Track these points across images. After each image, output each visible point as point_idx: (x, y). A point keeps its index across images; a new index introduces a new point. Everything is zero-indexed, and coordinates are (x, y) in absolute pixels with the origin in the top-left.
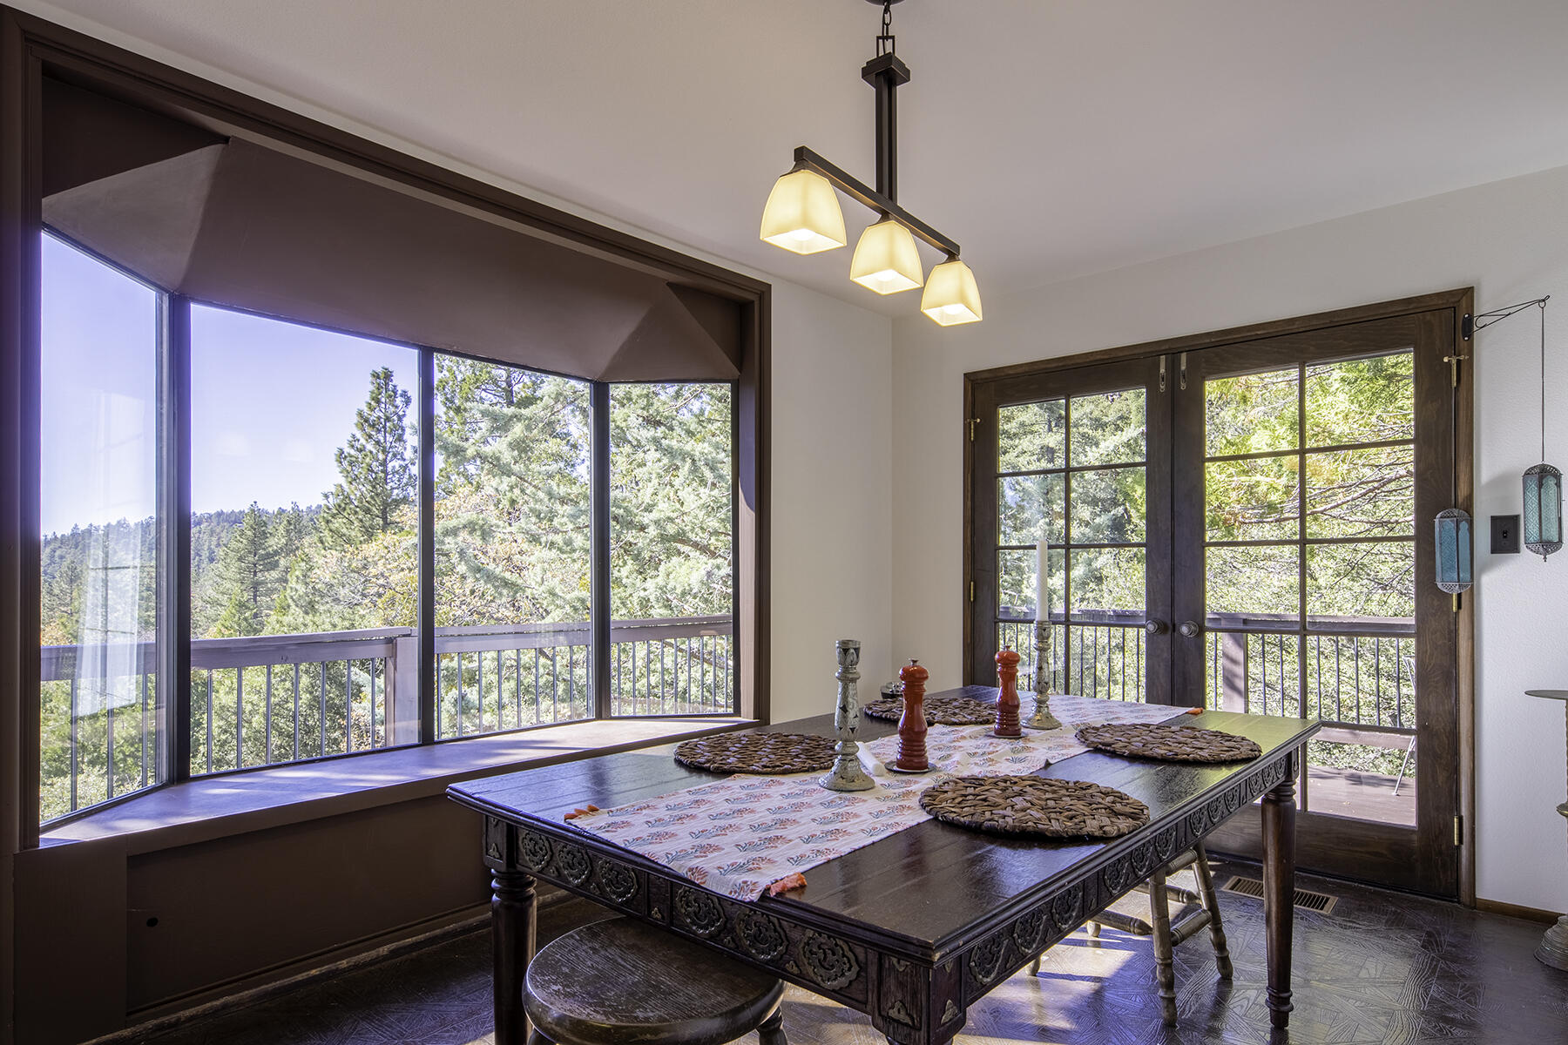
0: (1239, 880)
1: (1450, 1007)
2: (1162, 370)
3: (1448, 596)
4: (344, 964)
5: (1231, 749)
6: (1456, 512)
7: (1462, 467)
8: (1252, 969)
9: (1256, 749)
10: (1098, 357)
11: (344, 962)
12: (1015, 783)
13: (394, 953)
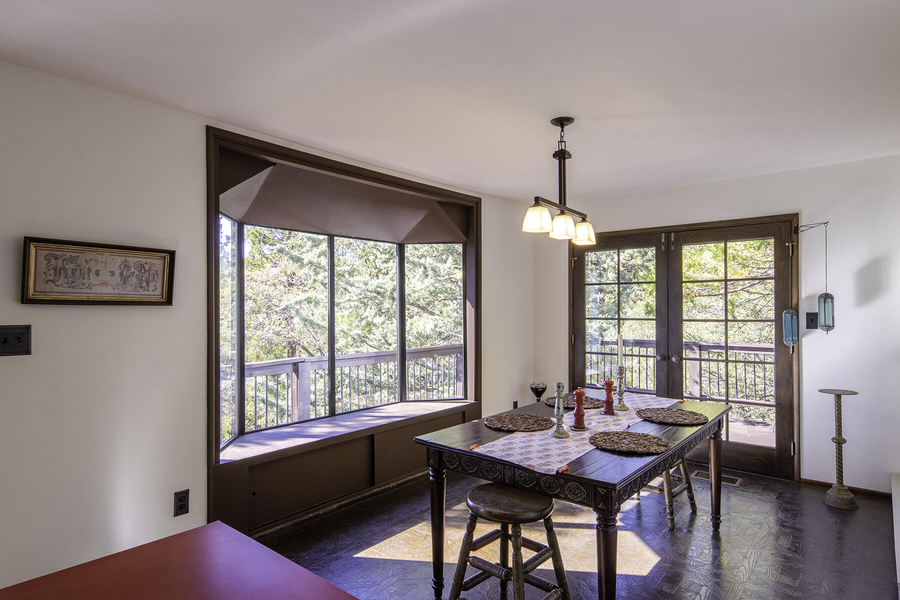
0: (699, 472)
1: (785, 521)
2: (663, 240)
3: (788, 347)
4: (321, 512)
5: (697, 419)
6: (791, 311)
7: (794, 291)
8: (705, 508)
9: (706, 419)
10: (633, 232)
11: (321, 511)
12: (621, 434)
13: (339, 507)
